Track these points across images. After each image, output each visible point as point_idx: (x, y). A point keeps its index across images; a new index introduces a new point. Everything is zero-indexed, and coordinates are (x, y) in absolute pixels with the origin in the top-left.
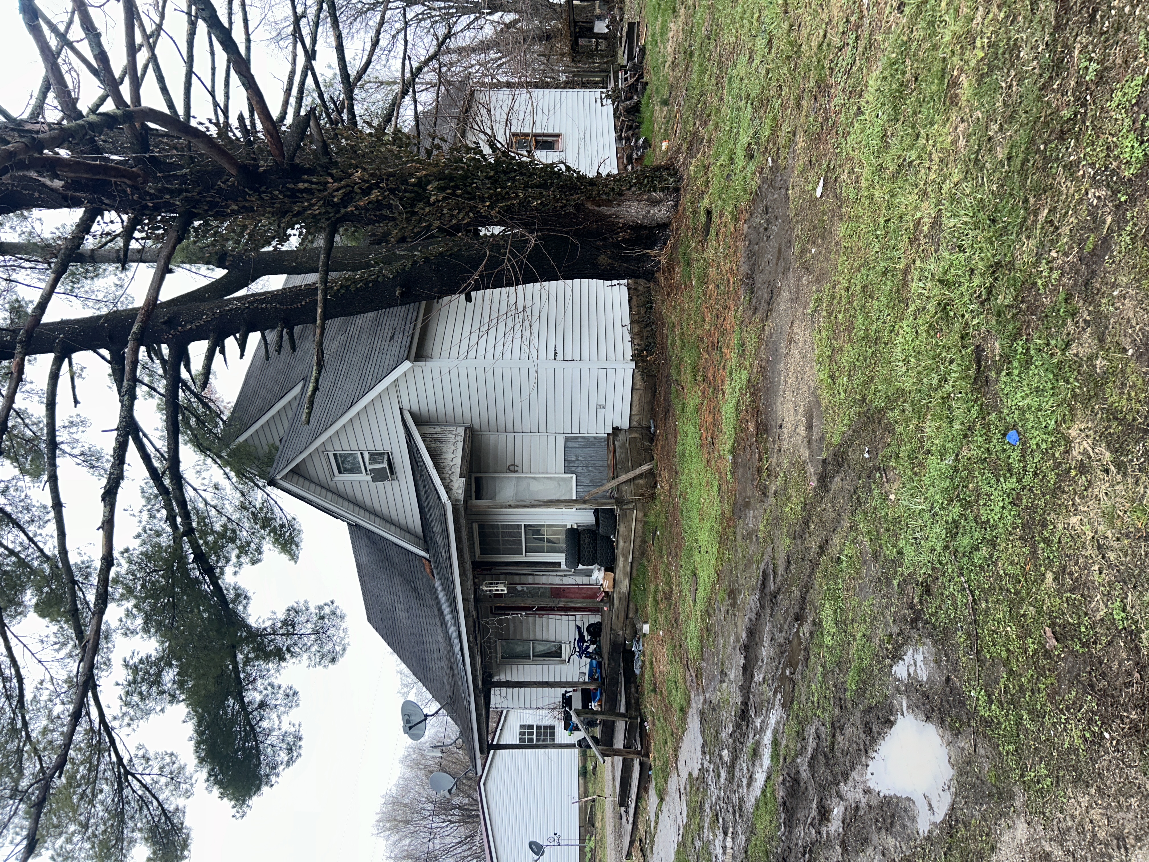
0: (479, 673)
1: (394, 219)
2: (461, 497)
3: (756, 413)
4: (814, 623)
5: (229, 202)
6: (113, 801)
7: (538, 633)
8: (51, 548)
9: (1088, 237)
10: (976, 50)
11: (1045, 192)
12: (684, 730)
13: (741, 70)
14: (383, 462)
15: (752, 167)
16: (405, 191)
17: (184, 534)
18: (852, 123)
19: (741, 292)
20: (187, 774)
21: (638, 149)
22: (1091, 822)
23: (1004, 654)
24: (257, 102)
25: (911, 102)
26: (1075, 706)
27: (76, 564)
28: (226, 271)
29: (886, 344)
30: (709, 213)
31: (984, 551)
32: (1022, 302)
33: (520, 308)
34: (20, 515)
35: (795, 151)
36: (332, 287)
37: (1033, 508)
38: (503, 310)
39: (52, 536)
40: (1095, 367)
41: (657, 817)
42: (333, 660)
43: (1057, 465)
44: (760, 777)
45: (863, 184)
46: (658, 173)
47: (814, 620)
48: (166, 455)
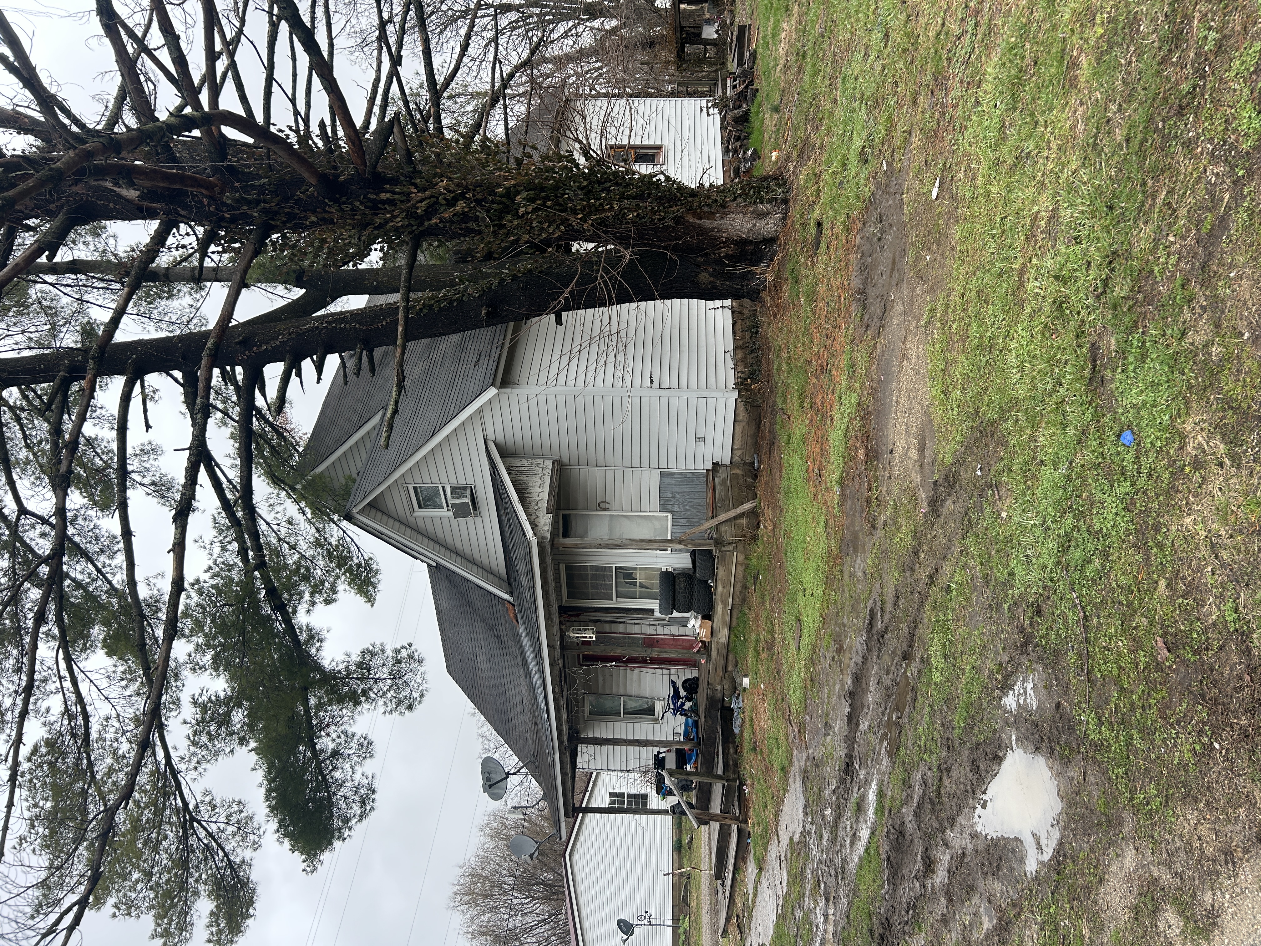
0: (565, 728)
1: (480, 232)
2: (548, 535)
3: (866, 438)
4: (922, 660)
5: (309, 214)
6: (177, 848)
7: (629, 687)
8: (119, 579)
9: (1206, 218)
10: (1096, 27)
11: (1164, 172)
12: (785, 791)
13: (856, 68)
14: (465, 497)
15: (865, 172)
16: (493, 202)
17: (256, 568)
18: (969, 116)
19: (852, 308)
20: (255, 825)
21: (746, 161)
22: (1199, 839)
23: (1115, 672)
24: (339, 107)
25: (1030, 88)
26: (1187, 718)
27: (145, 600)
28: (304, 291)
29: (1001, 351)
30: (819, 224)
31: (1097, 563)
32: (1139, 292)
33: (614, 330)
34: (88, 545)
35: (910, 151)
36: (414, 307)
37: (1146, 512)
38: (596, 331)
39: (121, 568)
40: (1210, 354)
41: (756, 888)
42: (410, 707)
43: (1172, 463)
44: (865, 834)
45: (980, 181)
46: (765, 184)
47: (922, 658)
48: (238, 487)
